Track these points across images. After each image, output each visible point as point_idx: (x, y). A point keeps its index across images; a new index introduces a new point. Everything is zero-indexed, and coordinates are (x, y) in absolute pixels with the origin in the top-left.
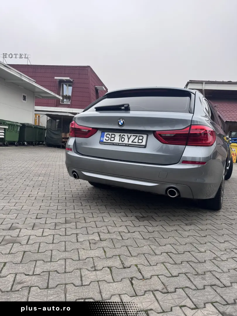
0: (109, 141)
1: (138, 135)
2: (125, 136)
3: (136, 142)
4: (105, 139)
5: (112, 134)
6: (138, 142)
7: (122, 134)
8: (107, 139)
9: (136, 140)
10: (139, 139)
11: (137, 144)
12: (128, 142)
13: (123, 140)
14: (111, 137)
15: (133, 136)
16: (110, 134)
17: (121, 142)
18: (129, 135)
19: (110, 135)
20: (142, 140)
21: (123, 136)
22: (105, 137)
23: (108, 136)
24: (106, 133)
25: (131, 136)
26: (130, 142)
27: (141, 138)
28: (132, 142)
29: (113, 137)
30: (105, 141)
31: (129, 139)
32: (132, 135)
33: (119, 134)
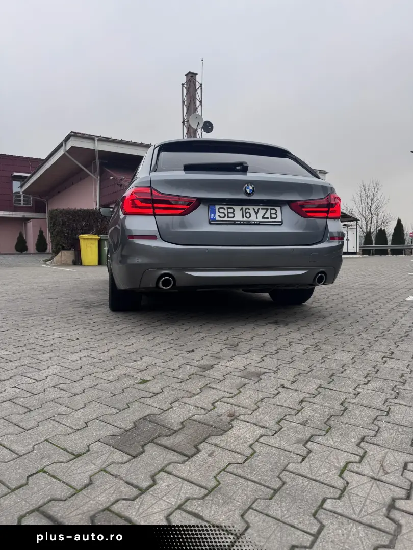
0: (226, 219)
1: (269, 208)
2: (249, 209)
3: (268, 218)
4: (219, 216)
5: (228, 208)
6: (271, 218)
7: (244, 207)
8: (222, 215)
9: (268, 215)
10: (271, 214)
11: (270, 220)
12: (257, 218)
13: (248, 215)
14: (228, 213)
15: (262, 209)
16: (225, 207)
17: (245, 219)
18: (256, 208)
19: (225, 210)
20: (275, 214)
21: (247, 211)
22: (217, 214)
23: (221, 210)
24: (217, 207)
25: (259, 209)
26: (260, 219)
27: (273, 211)
28: (263, 218)
29: (230, 213)
30: (218, 219)
31: (257, 214)
32: (260, 207)
33: (241, 207)
